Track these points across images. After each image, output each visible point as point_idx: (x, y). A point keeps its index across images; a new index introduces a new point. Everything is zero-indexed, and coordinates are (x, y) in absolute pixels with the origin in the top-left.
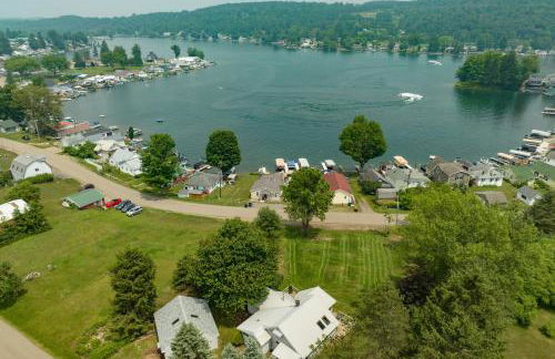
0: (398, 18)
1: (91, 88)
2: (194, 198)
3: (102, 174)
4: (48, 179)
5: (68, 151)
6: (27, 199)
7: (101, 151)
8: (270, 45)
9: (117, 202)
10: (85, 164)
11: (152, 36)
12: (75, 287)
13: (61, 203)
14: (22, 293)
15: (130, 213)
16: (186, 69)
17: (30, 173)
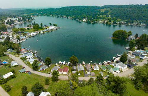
0: (110, 11)
1: (29, 37)
2: (41, 71)
3: (27, 64)
4: (17, 66)
5: (21, 58)
6: (13, 72)
7: (27, 58)
8: (76, 20)
9: (28, 71)
10: (24, 62)
11: (48, 16)
12: (18, 89)
13: (18, 72)
14: (11, 89)
15: (29, 74)
16: (52, 30)
17: (14, 65)
